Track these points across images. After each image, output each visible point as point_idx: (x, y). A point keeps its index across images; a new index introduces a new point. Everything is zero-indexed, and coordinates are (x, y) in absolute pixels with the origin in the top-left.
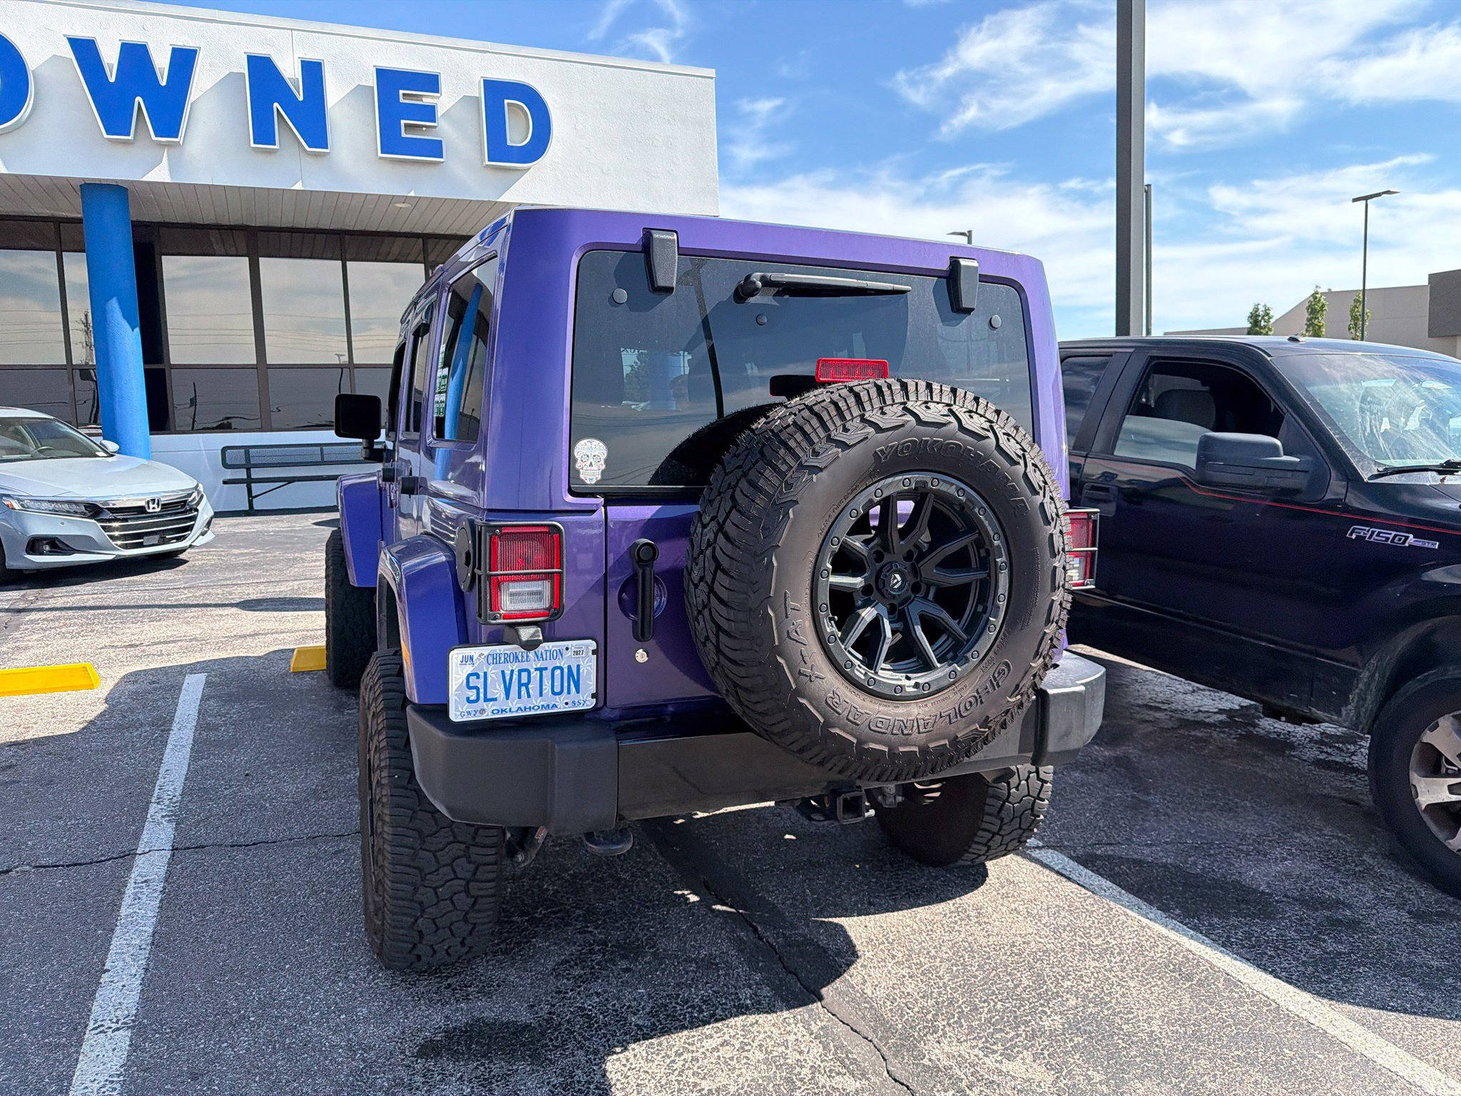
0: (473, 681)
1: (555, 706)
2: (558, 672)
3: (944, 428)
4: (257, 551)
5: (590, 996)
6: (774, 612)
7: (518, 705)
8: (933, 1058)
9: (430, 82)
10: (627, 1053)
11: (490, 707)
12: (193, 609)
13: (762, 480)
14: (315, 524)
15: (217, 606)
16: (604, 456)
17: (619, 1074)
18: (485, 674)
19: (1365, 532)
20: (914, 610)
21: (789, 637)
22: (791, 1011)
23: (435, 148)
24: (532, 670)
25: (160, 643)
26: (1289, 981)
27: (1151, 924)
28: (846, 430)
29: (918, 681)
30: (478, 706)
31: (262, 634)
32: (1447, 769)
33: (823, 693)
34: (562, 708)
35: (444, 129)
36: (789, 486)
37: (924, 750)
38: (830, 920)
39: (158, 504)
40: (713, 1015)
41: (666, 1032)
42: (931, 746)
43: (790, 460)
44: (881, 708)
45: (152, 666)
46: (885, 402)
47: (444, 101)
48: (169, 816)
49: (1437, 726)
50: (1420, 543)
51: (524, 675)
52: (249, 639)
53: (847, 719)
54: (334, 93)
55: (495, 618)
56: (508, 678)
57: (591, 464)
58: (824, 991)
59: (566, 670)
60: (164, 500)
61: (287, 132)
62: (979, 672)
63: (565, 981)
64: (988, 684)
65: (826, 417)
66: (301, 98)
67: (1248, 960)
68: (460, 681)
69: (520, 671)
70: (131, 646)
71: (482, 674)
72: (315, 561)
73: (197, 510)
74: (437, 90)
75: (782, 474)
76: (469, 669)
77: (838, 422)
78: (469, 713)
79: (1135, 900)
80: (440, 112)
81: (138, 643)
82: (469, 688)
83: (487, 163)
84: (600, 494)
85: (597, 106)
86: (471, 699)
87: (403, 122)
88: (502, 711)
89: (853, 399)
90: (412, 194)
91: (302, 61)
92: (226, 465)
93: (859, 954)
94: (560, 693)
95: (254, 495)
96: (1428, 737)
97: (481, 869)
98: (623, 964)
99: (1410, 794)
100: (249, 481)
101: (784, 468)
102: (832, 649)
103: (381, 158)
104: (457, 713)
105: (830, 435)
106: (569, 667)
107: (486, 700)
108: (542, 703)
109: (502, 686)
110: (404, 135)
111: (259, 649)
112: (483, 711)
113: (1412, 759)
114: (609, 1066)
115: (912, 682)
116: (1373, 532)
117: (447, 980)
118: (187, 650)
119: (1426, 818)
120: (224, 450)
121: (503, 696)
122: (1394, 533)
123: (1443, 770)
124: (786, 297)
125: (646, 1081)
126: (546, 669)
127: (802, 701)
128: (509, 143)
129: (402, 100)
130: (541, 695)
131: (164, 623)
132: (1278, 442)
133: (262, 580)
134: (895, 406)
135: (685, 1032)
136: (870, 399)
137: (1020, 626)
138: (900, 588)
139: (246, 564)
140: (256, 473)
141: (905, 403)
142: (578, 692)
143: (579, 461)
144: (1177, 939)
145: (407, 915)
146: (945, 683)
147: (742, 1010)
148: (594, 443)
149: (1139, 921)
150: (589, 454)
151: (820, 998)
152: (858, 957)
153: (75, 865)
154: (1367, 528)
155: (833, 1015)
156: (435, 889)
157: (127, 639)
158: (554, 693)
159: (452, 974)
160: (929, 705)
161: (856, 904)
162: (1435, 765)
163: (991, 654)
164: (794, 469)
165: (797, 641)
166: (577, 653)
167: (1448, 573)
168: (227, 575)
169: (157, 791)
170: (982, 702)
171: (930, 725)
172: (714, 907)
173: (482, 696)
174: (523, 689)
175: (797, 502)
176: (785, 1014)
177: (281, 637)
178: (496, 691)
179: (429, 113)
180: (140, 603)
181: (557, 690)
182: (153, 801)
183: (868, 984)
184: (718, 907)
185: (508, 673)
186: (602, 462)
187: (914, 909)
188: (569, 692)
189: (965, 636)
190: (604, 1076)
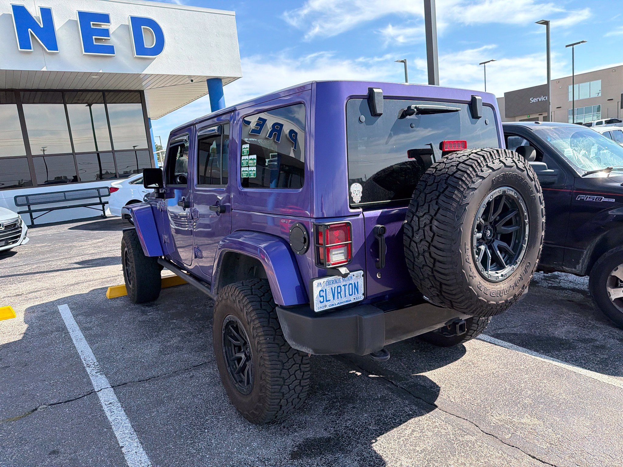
0: (322, 294)
1: (350, 300)
2: (351, 286)
3: (512, 168)
4: (49, 244)
5: (346, 421)
6: (462, 251)
7: (338, 302)
8: (494, 422)
9: (105, 18)
10: (378, 442)
11: (328, 304)
12: (37, 275)
13: (454, 195)
14: (70, 229)
15: (47, 272)
16: (361, 190)
17: (381, 451)
18: (326, 290)
19: (583, 197)
20: (496, 244)
21: (466, 261)
22: (430, 413)
23: (111, 50)
24: (342, 286)
25: (31, 292)
26: (596, 371)
27: (536, 357)
28: (482, 171)
29: (502, 273)
30: (323, 304)
31: (81, 283)
32: (621, 284)
33: (476, 284)
34: (353, 301)
35: (113, 40)
36: (465, 197)
37: (506, 301)
38: (419, 374)
39: (3, 226)
40: (401, 420)
41: (387, 430)
42: (508, 299)
43: (464, 186)
44: (493, 287)
45: (36, 304)
46: (493, 159)
47: (112, 27)
48: (99, 372)
49: (617, 269)
50: (607, 200)
51: (339, 288)
52: (76, 286)
53: (484, 293)
54: (58, 23)
55: (329, 265)
56: (333, 290)
57: (357, 194)
58: (436, 403)
59: (353, 285)
60: (5, 224)
61: (36, 42)
62: (520, 267)
63: (332, 416)
64: (524, 272)
65: (474, 167)
66: (42, 26)
67: (578, 366)
68: (317, 294)
69: (338, 287)
70: (18, 295)
71: (324, 290)
72: (81, 246)
73: (21, 228)
74: (109, 22)
75: (462, 192)
76: (320, 289)
77: (479, 169)
78: (321, 307)
79: (525, 349)
80: (111, 32)
81: (20, 293)
82: (321, 296)
83: (136, 56)
84: (360, 207)
85: (184, 29)
86: (321, 301)
87: (94, 37)
88: (332, 305)
89: (482, 158)
90: (101, 71)
91: (41, 8)
92: (17, 205)
93: (440, 386)
94: (352, 295)
95: (33, 218)
96: (614, 273)
97: (305, 374)
98: (350, 406)
99: (607, 295)
100: (30, 212)
101: (462, 189)
102: (478, 264)
103: (84, 55)
104: (318, 308)
105: (477, 174)
106: (355, 283)
107: (327, 301)
108: (346, 300)
109: (332, 294)
110: (95, 43)
111: (84, 290)
112: (326, 306)
113: (608, 282)
114: (375, 448)
115: (499, 275)
116: (587, 197)
117: (281, 425)
118: (49, 295)
119: (614, 304)
120: (16, 198)
121: (332, 298)
122: (596, 197)
123: (619, 285)
124: (420, 115)
125: (394, 452)
126: (346, 285)
127: (471, 287)
128: (145, 47)
129: (92, 27)
130: (345, 296)
131: (27, 282)
132: (545, 164)
133: (61, 258)
134: (497, 160)
135: (395, 429)
136: (488, 158)
137: (532, 247)
138: (490, 236)
139: (48, 251)
140: (33, 208)
141: (499, 158)
142: (358, 293)
143: (352, 193)
144: (548, 362)
145: (277, 399)
146: (510, 273)
147: (410, 417)
148: (357, 185)
149: (531, 357)
150: (356, 190)
151: (436, 407)
152: (440, 388)
153: (69, 401)
154: (585, 196)
155: (446, 412)
156: (288, 386)
157: (14, 292)
158: (350, 295)
159: (282, 422)
160: (506, 283)
161: (425, 366)
162: (616, 283)
163: (524, 259)
164: (466, 190)
165: (468, 263)
166: (357, 277)
167: (618, 211)
168: (41, 257)
169: (84, 362)
170: (522, 279)
171: (508, 291)
172: (369, 376)
173: (325, 299)
174: (339, 294)
175: (468, 204)
176: (428, 415)
177: (91, 283)
178: (330, 297)
179: (106, 32)
180: (6, 274)
181: (351, 293)
182: (85, 366)
183: (451, 398)
184: (371, 376)
185: (333, 288)
186: (361, 193)
187: (448, 365)
188: (355, 294)
189: (514, 253)
190: (376, 453)
